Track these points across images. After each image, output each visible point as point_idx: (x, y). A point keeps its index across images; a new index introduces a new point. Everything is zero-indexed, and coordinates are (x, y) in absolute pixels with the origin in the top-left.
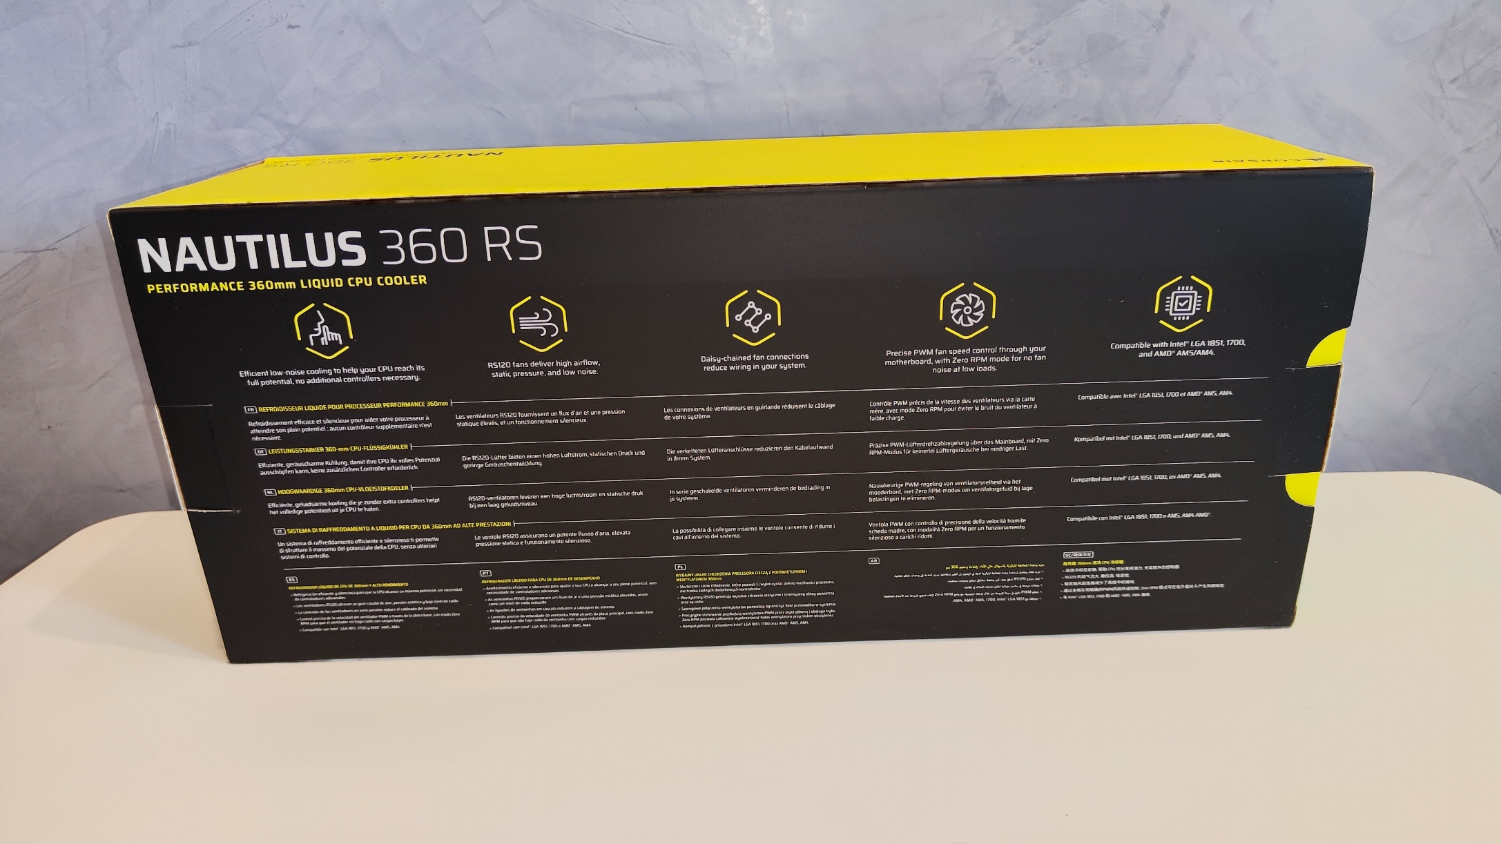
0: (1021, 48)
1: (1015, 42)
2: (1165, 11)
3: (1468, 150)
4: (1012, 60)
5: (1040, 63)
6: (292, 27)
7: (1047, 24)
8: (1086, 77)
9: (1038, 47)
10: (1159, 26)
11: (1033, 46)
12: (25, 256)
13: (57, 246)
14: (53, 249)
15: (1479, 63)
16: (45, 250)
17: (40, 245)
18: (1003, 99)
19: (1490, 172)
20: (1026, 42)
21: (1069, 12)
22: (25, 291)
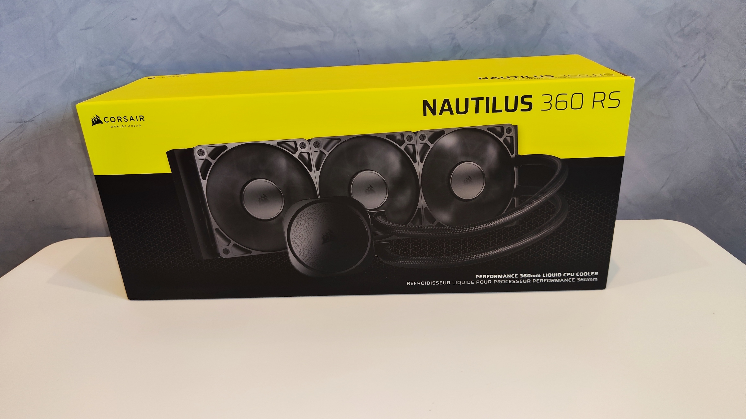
0: (467, 22)
1: (464, 19)
2: (534, 4)
3: (684, 66)
4: (462, 28)
5: (476, 29)
6: (133, 19)
7: (479, 11)
8: (498, 35)
9: (475, 21)
10: (532, 10)
11: (472, 21)
12: (19, 124)
13: (33, 119)
14: (32, 121)
15: (688, 25)
16: (28, 121)
17: (26, 119)
18: (459, 46)
19: (695, 77)
20: (469, 20)
21: (489, 5)
22: (20, 140)
